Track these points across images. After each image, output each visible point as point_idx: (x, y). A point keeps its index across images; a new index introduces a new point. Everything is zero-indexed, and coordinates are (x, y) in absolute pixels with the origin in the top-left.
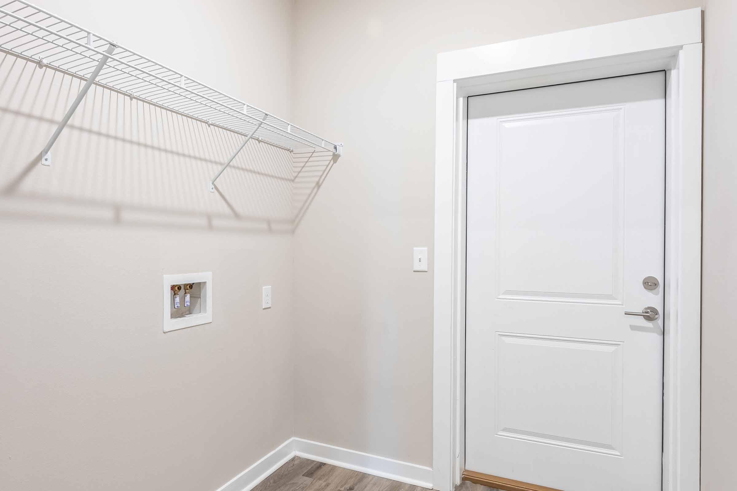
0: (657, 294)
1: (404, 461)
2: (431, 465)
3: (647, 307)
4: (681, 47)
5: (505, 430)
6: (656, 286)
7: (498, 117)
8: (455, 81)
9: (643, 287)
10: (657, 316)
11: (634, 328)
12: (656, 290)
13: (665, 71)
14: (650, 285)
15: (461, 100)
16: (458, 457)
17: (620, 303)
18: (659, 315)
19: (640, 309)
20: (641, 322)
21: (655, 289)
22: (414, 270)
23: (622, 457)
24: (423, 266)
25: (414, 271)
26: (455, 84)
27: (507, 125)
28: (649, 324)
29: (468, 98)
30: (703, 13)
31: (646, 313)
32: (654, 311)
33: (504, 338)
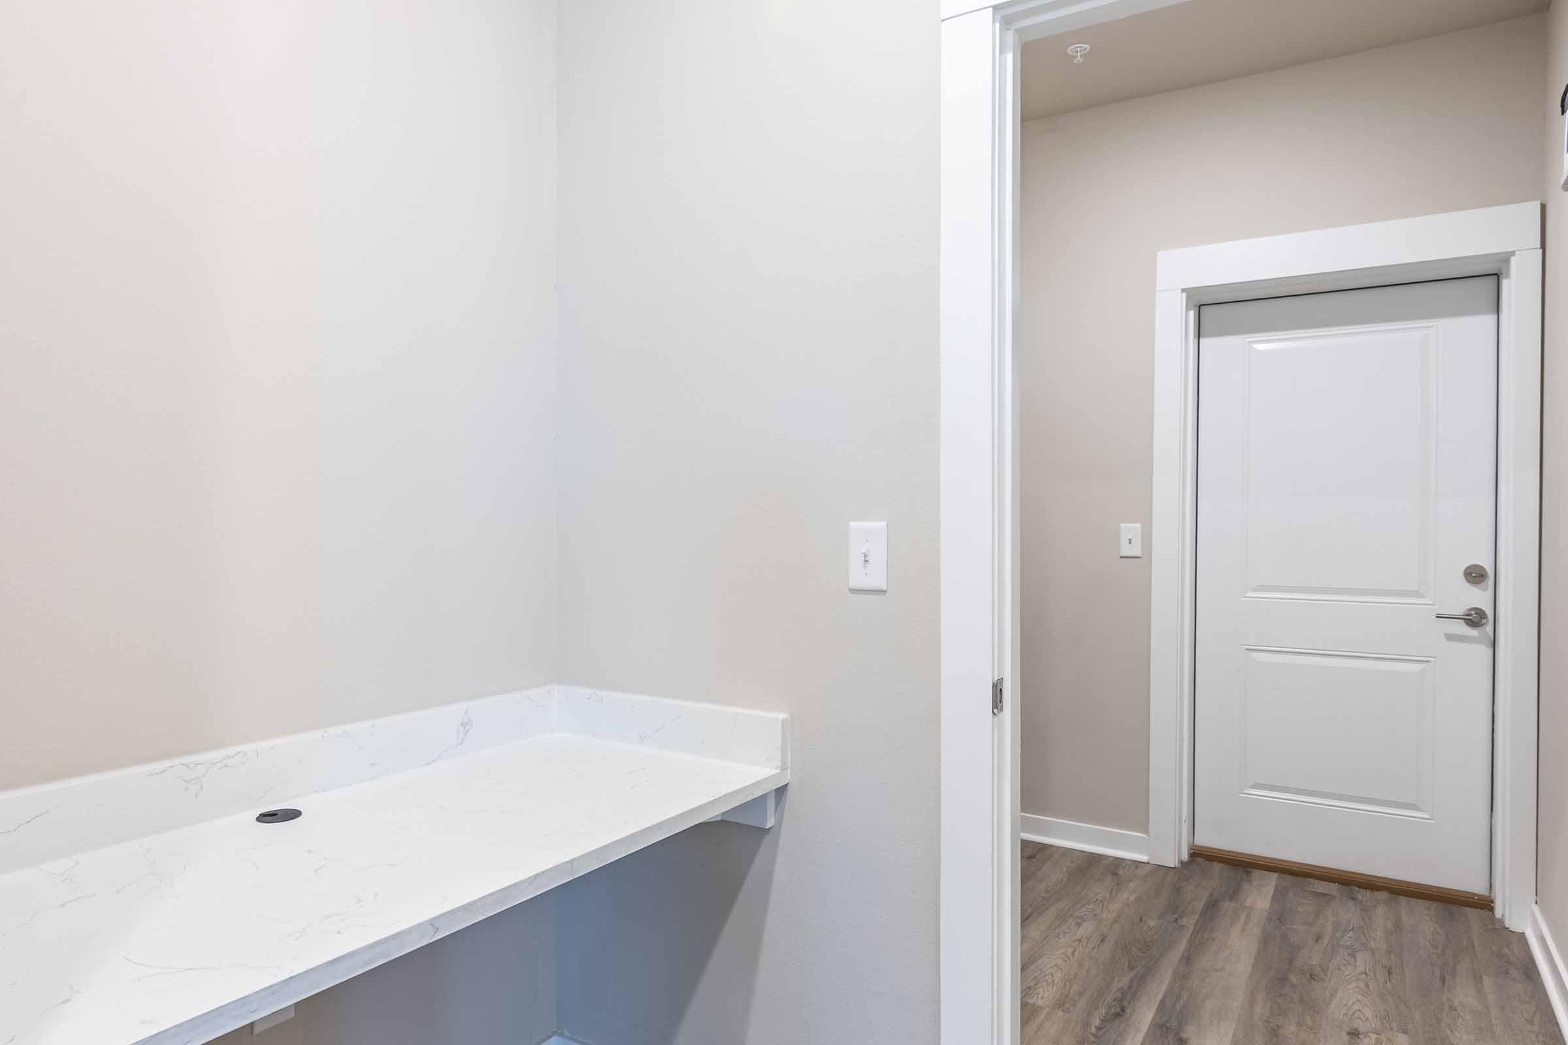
0: (1485, 589)
1: (1104, 826)
2: (1147, 831)
3: (1469, 607)
4: (1513, 253)
5: (1257, 786)
6: (1484, 578)
7: (1245, 336)
8: (1183, 290)
9: (1464, 579)
10: (1484, 621)
11: (1450, 637)
12: (1485, 583)
13: (1496, 276)
14: (1474, 577)
15: (1192, 314)
16: (1185, 822)
17: (1431, 602)
18: (1488, 622)
19: (1460, 611)
20: (1462, 629)
21: (1481, 582)
22: (1122, 555)
23: (1432, 822)
24: (1136, 550)
25: (1121, 557)
26: (1184, 295)
27: (1259, 347)
28: (1474, 632)
29: (1199, 308)
30: (1543, 208)
31: (1468, 615)
32: (1481, 614)
33: (1254, 654)
